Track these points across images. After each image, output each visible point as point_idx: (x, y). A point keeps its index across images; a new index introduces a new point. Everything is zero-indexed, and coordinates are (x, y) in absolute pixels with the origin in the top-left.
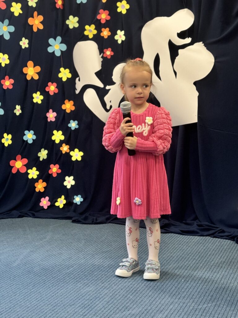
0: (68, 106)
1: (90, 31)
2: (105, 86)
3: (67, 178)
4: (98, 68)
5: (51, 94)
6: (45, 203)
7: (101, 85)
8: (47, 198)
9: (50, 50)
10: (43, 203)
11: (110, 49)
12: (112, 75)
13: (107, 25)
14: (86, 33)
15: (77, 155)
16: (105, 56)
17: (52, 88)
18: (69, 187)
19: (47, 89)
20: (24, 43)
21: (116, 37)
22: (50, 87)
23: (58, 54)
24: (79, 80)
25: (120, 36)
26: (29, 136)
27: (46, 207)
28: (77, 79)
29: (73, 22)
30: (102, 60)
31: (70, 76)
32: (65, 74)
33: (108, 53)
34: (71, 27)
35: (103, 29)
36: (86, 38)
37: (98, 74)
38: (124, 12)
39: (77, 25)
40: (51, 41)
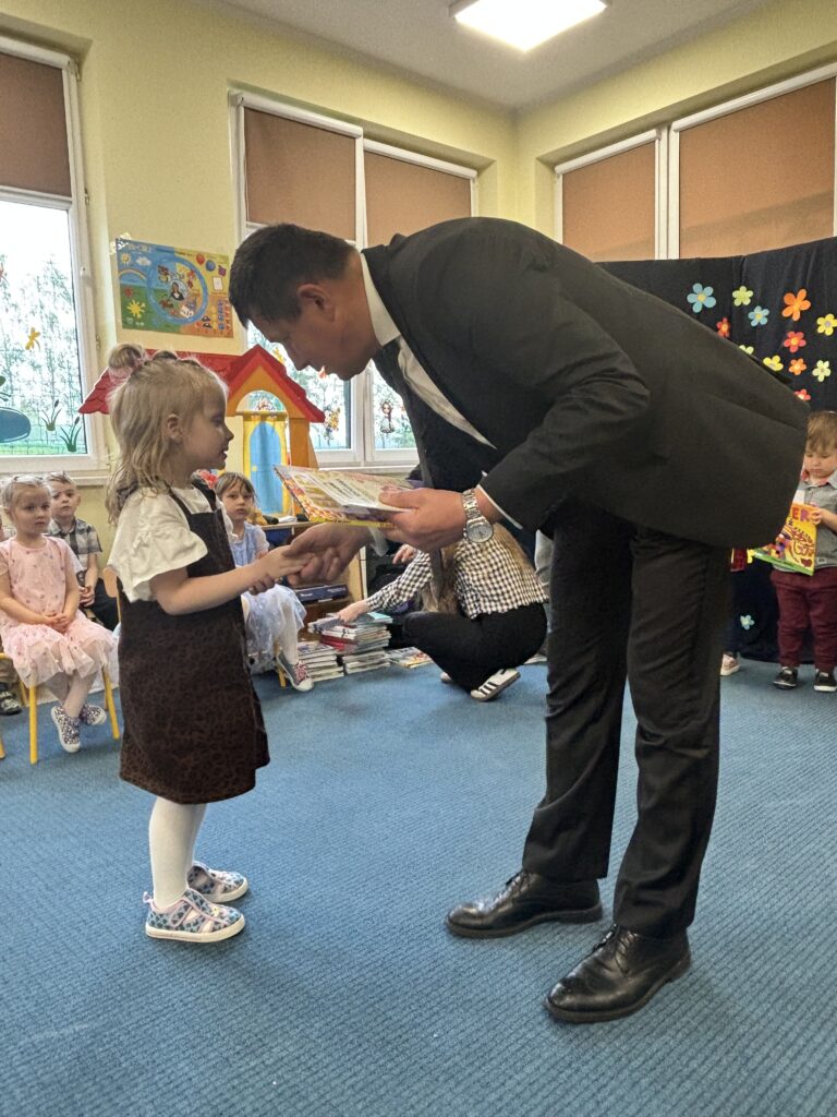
11: (804, 391)
13: (800, 354)
21: (815, 372)
25: (822, 370)
35: (793, 362)
38: (829, 332)
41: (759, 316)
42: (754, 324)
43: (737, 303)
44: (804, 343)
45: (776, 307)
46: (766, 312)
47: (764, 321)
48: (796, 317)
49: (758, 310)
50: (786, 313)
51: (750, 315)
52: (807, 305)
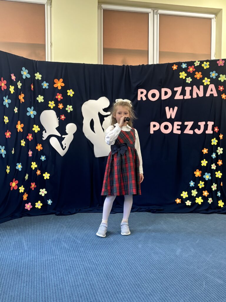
0: (39, 147)
1: (52, 104)
2: (62, 136)
3: (41, 190)
4: (57, 125)
5: (30, 140)
6: (28, 206)
7: (60, 135)
8: (30, 204)
9: (28, 114)
10: (27, 207)
11: (63, 115)
12: (66, 130)
13: (61, 102)
14: (49, 105)
15: (47, 176)
16: (61, 119)
17: (30, 137)
18: (43, 195)
19: (27, 138)
20: (16, 110)
21: (67, 109)
22: (29, 136)
23: (32, 117)
24: (46, 132)
25: (69, 108)
26: (19, 167)
27: (29, 209)
28: (44, 131)
29: (40, 99)
30: (58, 121)
31: (39, 129)
32: (36, 129)
33: (63, 117)
34: (39, 101)
35: (59, 104)
36: (49, 108)
37: (57, 129)
38: (72, 95)
39: (43, 101)
40: (28, 109)
41: (45, 85)
43: (36, 78)
44: (62, 98)
45: (52, 84)
46: (48, 84)
47: (47, 87)
48: (60, 88)
49: (45, 82)
50: (55, 86)
51: (42, 84)
52: (63, 85)
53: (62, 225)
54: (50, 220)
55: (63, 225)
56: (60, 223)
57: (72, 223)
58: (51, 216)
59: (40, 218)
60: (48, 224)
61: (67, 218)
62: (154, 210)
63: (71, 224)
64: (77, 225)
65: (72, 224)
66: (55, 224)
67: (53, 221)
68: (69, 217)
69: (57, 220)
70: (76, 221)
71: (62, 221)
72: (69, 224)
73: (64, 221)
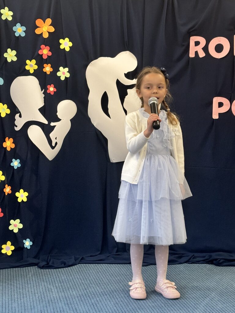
0: (9, 144)
2: (49, 123)
3: (12, 222)
4: (41, 104)
7: (45, 122)
11: (52, 85)
12: (57, 112)
14: (27, 68)
15: (22, 196)
16: (48, 92)
18: (16, 231)
21: (59, 74)
24: (20, 116)
25: (64, 73)
28: (18, 115)
29: (11, 55)
30: (44, 96)
31: (8, 111)
32: (3, 110)
33: (52, 89)
34: (9, 60)
35: (45, 65)
36: (27, 73)
38: (68, 49)
39: (15, 59)
41: (20, 30)
42: (17, 35)
44: (50, 54)
46: (24, 28)
47: (23, 35)
48: (46, 36)
49: (18, 25)
50: (38, 32)
51: (14, 28)
52: (52, 29)
53: (49, 287)
54: (28, 276)
55: (52, 288)
56: (45, 284)
57: (68, 284)
58: (30, 270)
59: (9, 273)
60: (24, 284)
61: (59, 274)
62: (219, 261)
63: (65, 284)
64: (77, 286)
65: (69, 286)
66: (37, 284)
67: (34, 279)
68: (63, 272)
69: (41, 278)
70: (74, 280)
71: (50, 279)
72: (62, 284)
73: (53, 280)
